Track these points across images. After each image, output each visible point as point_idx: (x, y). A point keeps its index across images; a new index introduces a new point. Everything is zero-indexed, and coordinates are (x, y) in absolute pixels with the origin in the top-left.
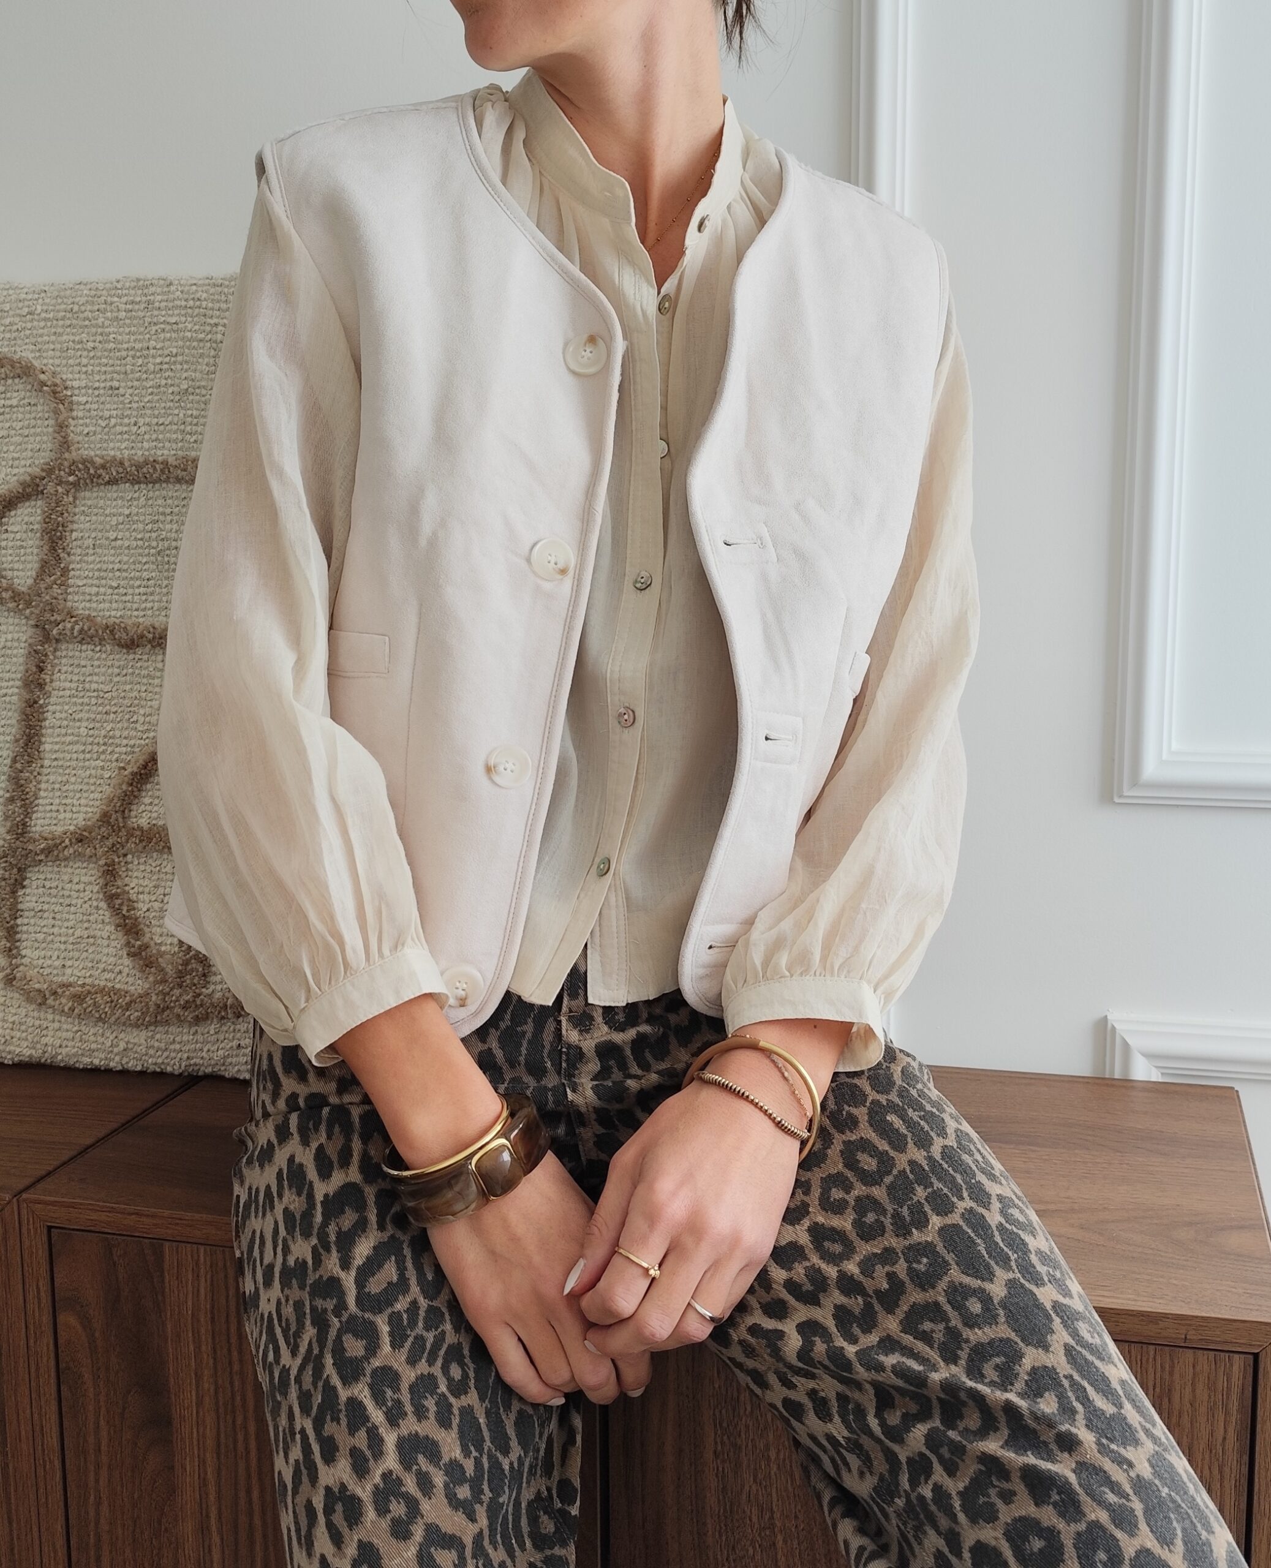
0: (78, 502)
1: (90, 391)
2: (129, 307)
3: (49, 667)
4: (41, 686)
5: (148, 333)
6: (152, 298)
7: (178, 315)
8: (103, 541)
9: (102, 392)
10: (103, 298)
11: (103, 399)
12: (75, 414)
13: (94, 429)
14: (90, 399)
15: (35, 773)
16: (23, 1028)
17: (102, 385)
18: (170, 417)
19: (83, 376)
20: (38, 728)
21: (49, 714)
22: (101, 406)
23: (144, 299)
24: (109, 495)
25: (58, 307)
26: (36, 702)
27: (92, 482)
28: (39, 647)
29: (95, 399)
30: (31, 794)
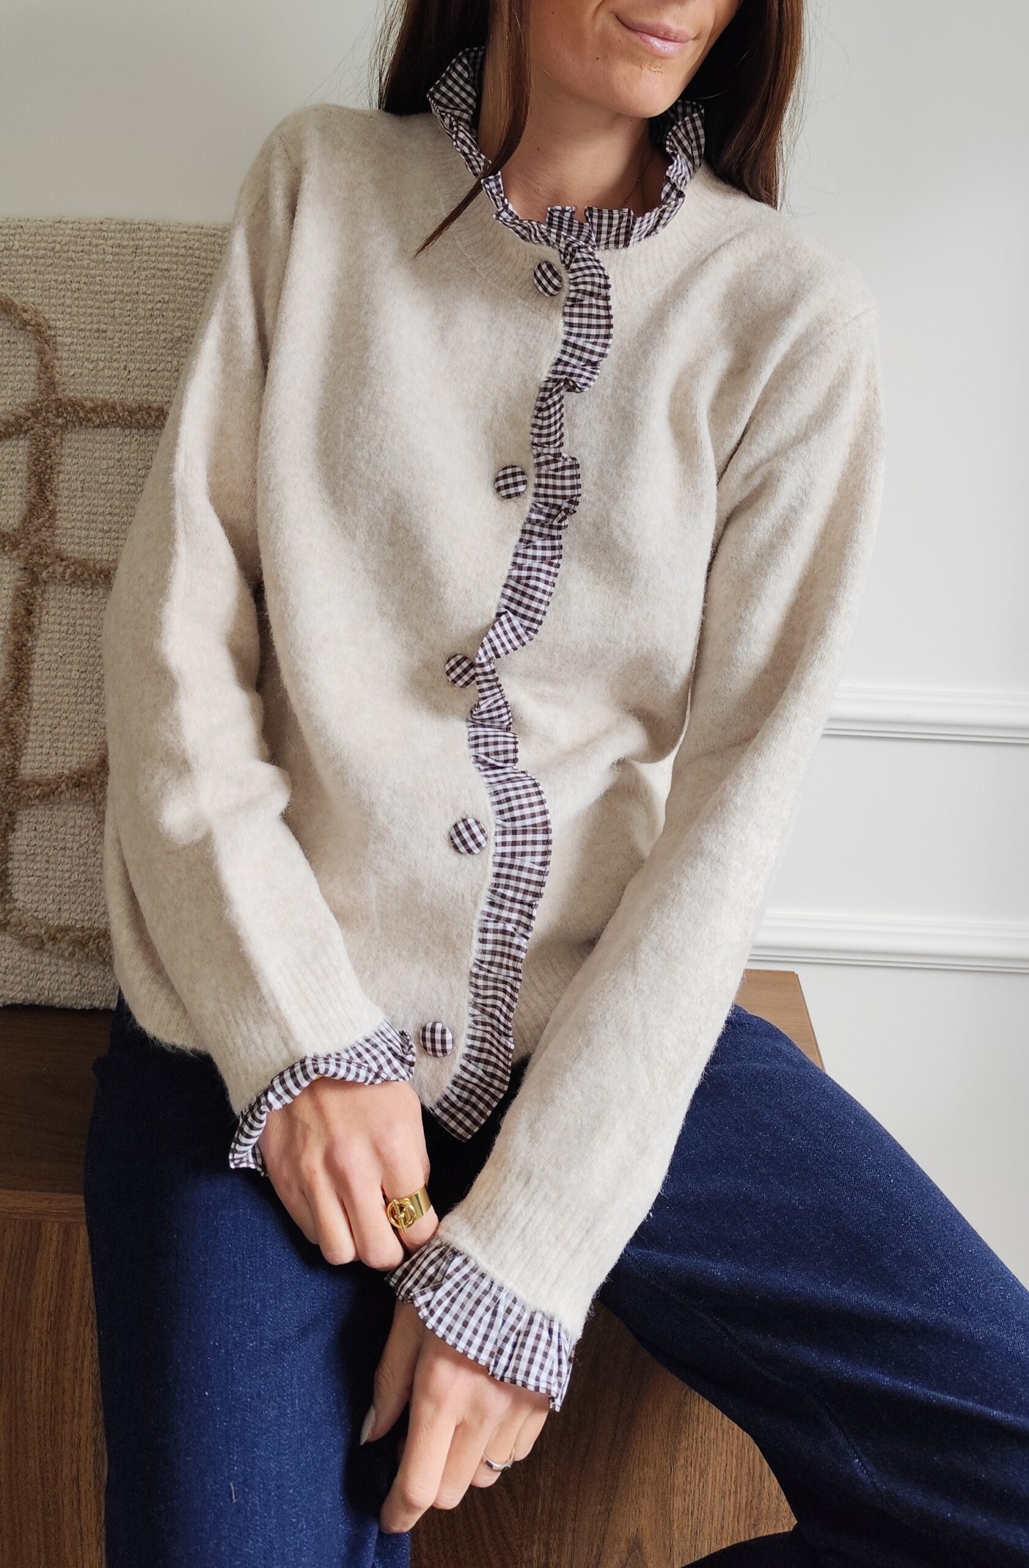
0: (64, 444)
1: (75, 333)
2: (117, 250)
3: (37, 610)
4: (30, 629)
5: (138, 277)
6: (141, 243)
7: (168, 262)
8: (92, 484)
9: (88, 333)
10: (87, 240)
11: (89, 341)
12: (59, 354)
13: (80, 371)
14: (75, 340)
15: (25, 717)
16: (18, 971)
17: (89, 327)
18: (162, 365)
19: (67, 317)
20: (26, 671)
21: (37, 656)
22: (87, 349)
23: (132, 243)
24: (98, 438)
25: (37, 245)
26: (25, 645)
27: (81, 424)
28: (28, 590)
29: (81, 341)
30: (21, 737)
